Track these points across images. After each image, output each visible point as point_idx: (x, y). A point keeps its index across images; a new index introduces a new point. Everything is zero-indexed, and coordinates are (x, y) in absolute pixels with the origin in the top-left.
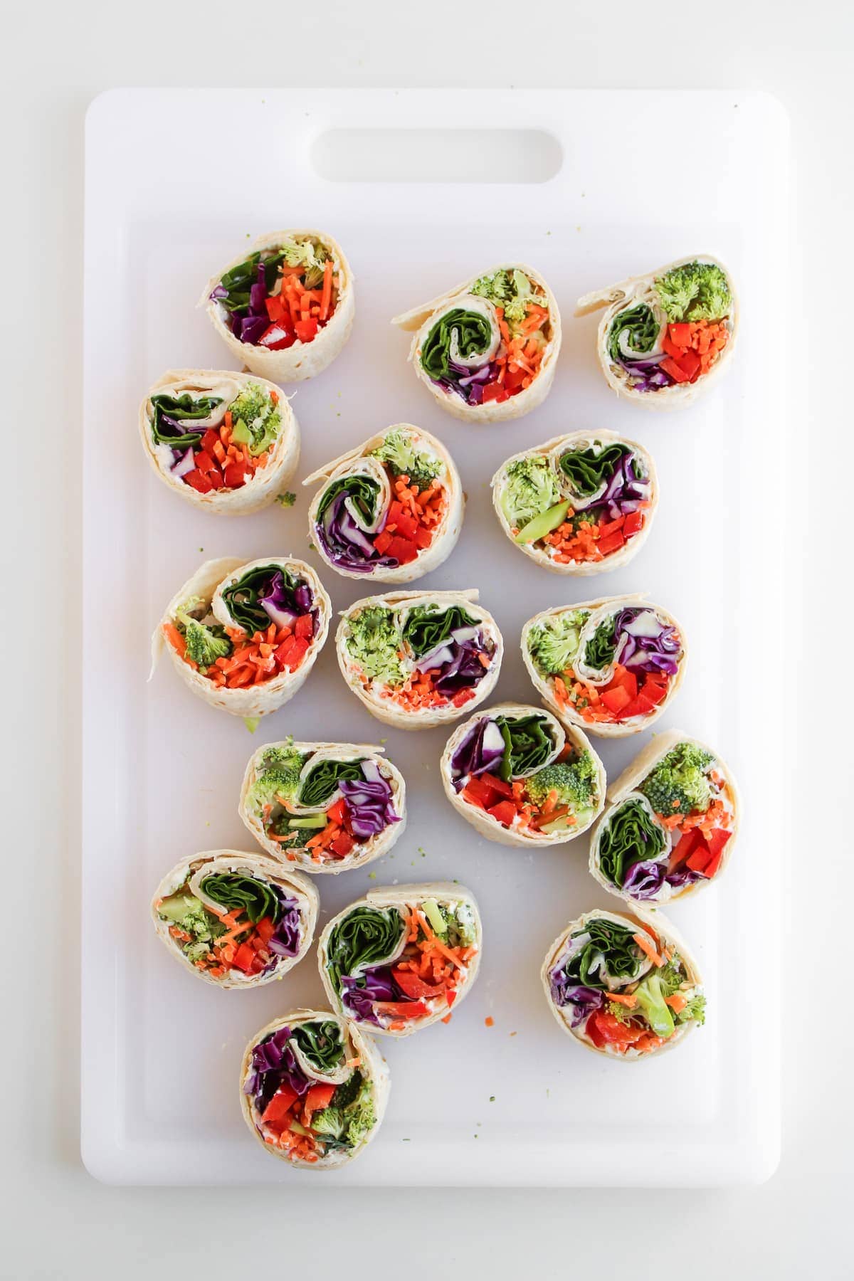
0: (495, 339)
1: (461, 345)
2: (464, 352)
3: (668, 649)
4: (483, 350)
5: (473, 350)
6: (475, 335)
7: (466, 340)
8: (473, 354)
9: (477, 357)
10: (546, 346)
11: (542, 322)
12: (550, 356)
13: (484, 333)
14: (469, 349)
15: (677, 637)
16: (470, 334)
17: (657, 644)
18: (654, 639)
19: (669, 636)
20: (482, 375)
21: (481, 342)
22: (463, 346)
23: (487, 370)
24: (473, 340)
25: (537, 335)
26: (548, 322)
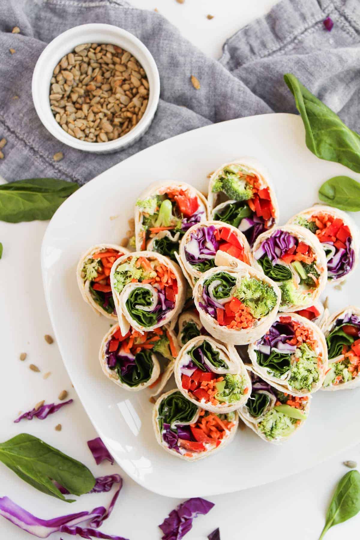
0: (147, 287)
1: (145, 304)
2: (149, 304)
3: (202, 235)
4: (151, 294)
5: (149, 299)
6: (141, 296)
7: (143, 301)
8: (151, 299)
9: (154, 297)
10: (159, 262)
11: (147, 260)
12: (165, 261)
13: (143, 291)
14: (149, 301)
15: (195, 231)
16: (140, 299)
17: (201, 241)
18: (199, 242)
19: (196, 235)
20: (163, 297)
21: (146, 293)
22: (146, 304)
23: (161, 294)
24: (144, 298)
25: (152, 264)
26: (147, 258)
